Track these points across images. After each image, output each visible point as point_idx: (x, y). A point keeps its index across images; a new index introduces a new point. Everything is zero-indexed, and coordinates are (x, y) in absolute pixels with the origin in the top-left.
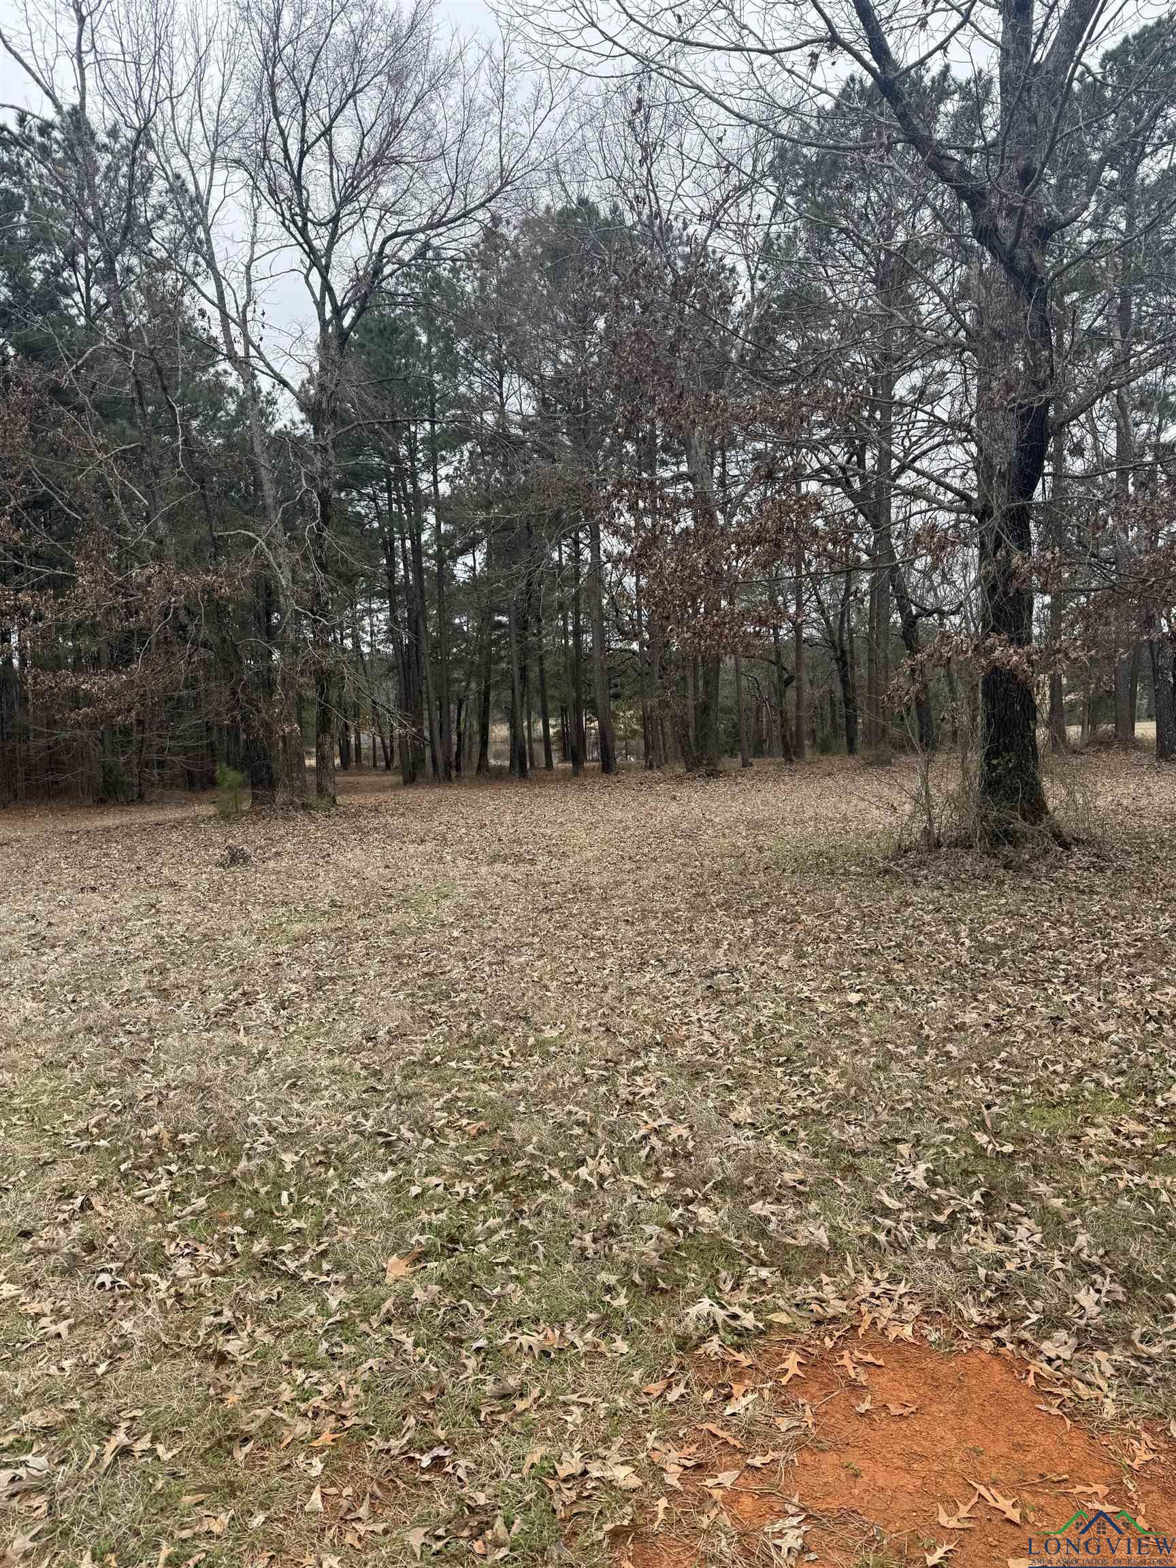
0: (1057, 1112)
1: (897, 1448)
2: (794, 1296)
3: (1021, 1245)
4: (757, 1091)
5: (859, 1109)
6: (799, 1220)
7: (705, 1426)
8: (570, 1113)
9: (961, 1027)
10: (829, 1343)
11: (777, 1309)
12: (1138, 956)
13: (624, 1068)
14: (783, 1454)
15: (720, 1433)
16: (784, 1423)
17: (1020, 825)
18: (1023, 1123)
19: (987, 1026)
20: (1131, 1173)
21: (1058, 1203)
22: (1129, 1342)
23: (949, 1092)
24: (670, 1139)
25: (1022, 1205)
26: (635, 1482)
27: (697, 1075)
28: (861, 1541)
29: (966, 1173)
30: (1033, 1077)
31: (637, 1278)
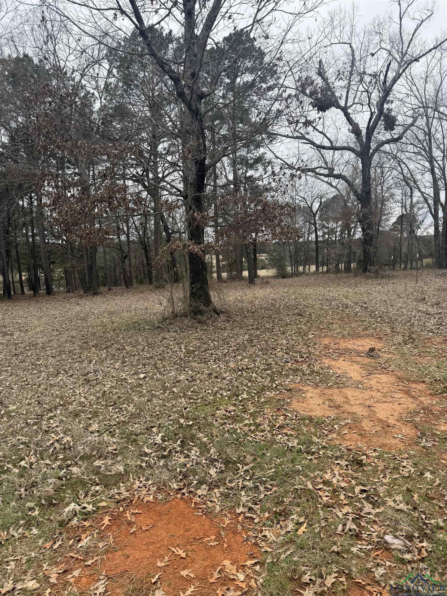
0: (208, 407)
1: (144, 543)
2: (109, 494)
3: (193, 457)
4: (101, 418)
5: (139, 418)
6: (113, 464)
7: (68, 555)
8: (19, 439)
9: (179, 381)
10: (121, 509)
11: (102, 501)
12: (237, 349)
13: (45, 418)
14: (100, 557)
15: (75, 556)
16: (101, 545)
17: (203, 308)
18: (196, 413)
19: (187, 379)
20: (229, 424)
21: (205, 439)
22: (225, 484)
23: (173, 405)
24: (63, 442)
25: (193, 442)
26: (38, 585)
27: (77, 415)
28: (128, 581)
29: (176, 435)
30: (201, 395)
31: (43, 502)
